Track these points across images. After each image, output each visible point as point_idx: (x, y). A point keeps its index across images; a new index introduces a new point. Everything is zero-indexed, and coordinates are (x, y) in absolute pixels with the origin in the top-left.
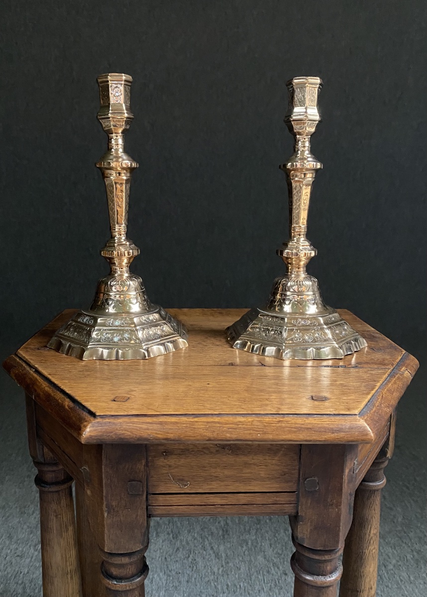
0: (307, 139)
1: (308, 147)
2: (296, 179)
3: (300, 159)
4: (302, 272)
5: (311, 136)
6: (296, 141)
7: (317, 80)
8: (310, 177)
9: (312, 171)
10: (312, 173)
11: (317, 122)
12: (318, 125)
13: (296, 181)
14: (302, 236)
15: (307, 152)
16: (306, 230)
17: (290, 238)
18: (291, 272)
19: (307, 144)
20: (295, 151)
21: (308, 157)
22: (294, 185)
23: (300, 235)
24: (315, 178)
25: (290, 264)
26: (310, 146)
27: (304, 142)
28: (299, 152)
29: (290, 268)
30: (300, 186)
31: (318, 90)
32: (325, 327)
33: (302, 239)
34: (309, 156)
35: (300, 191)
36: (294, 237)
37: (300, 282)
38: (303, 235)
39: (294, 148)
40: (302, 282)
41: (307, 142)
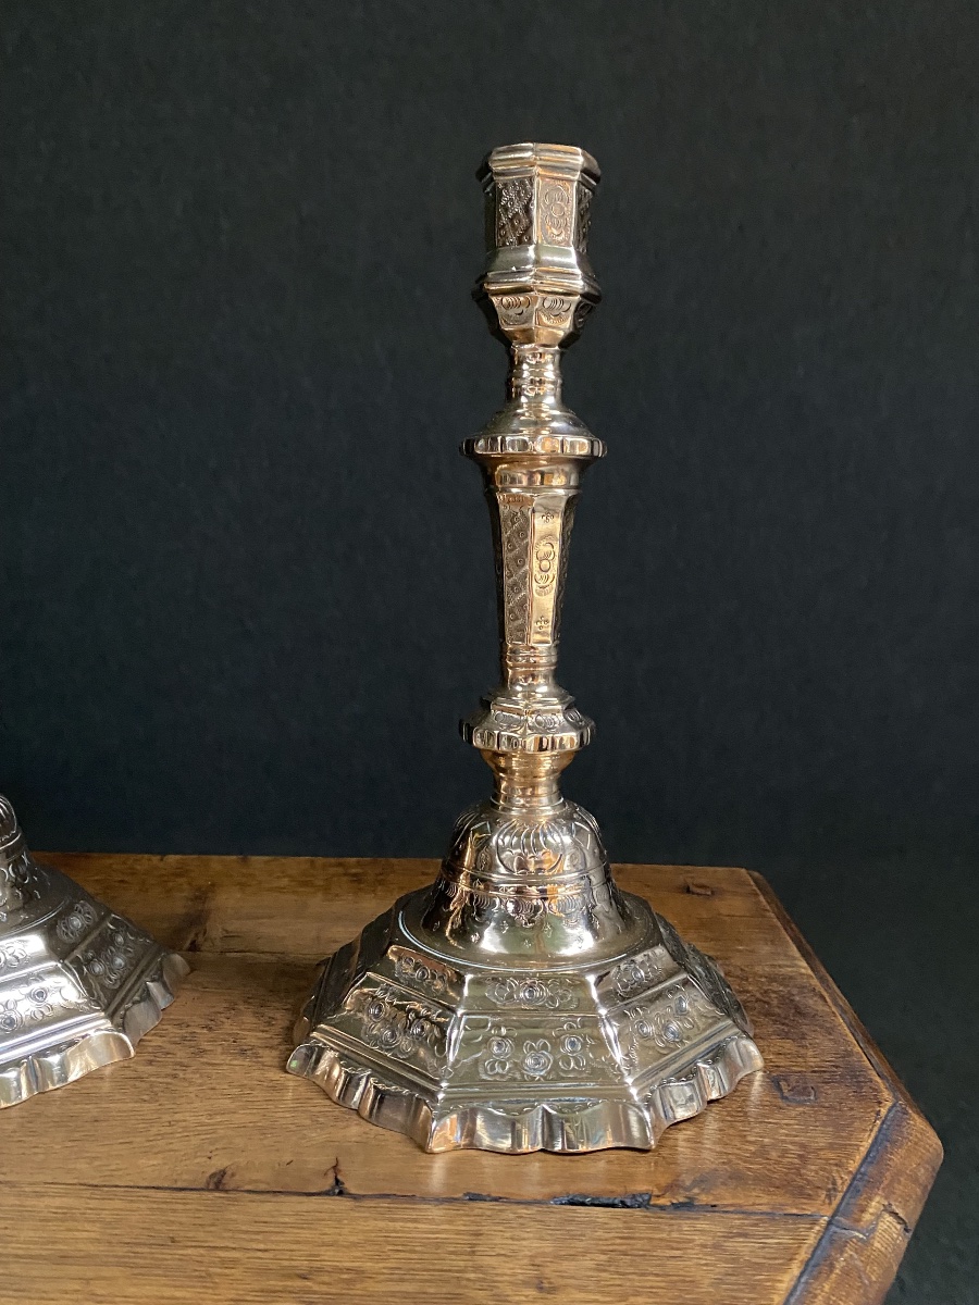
0: (548, 357)
1: (553, 383)
2: (514, 490)
3: (527, 424)
4: (545, 800)
5: (560, 345)
6: (512, 365)
7: (577, 158)
8: (560, 486)
9: (567, 468)
10: (567, 475)
11: (578, 298)
12: (579, 308)
13: (514, 496)
14: (541, 680)
15: (550, 400)
16: (554, 660)
17: (500, 683)
18: (508, 799)
19: (550, 373)
20: (510, 396)
21: (554, 418)
22: (504, 510)
23: (534, 677)
24: (576, 488)
25: (504, 770)
26: (559, 381)
27: (538, 364)
28: (523, 400)
29: (504, 784)
30: (523, 514)
31: (578, 191)
32: (603, 1011)
33: (543, 688)
34: (557, 413)
35: (524, 530)
36: (515, 683)
37: (537, 836)
38: (545, 677)
39: (509, 384)
40: (545, 836)
41: (550, 367)
